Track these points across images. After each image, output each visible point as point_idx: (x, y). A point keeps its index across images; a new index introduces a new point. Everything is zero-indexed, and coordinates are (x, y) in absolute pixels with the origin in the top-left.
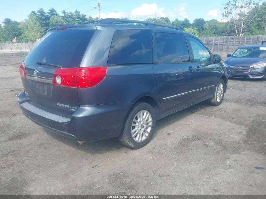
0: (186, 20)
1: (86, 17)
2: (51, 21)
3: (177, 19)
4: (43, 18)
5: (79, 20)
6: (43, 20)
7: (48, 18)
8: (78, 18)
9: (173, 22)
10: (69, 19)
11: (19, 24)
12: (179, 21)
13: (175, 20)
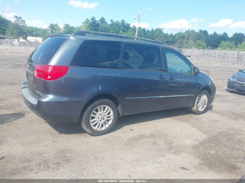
0: (225, 34)
1: (130, 26)
2: (100, 27)
3: (216, 32)
4: (94, 24)
5: (124, 28)
6: (94, 26)
7: (98, 25)
8: (123, 26)
9: (211, 35)
10: (116, 27)
11: (75, 29)
12: (217, 35)
13: (213, 33)
